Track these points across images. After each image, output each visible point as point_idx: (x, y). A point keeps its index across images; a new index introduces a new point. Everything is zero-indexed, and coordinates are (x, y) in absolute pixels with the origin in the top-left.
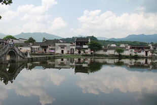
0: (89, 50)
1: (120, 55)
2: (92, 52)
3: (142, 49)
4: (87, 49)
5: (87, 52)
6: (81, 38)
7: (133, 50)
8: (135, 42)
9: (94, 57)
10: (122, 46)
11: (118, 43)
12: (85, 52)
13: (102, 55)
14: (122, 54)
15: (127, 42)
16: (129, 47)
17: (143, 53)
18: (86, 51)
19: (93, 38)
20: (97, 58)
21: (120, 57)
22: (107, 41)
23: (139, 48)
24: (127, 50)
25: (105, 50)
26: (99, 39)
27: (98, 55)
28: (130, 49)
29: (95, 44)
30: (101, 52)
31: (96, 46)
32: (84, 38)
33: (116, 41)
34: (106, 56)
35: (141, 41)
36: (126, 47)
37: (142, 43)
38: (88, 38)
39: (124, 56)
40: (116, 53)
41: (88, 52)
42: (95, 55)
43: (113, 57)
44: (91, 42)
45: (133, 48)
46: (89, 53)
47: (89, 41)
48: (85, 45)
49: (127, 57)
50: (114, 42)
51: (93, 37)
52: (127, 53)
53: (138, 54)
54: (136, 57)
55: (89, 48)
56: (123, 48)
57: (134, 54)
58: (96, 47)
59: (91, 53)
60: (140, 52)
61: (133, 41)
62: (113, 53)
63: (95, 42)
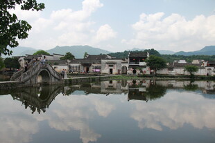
0: (148, 68)
1: (192, 75)
2: (152, 71)
4: (144, 67)
5: (145, 72)
6: (137, 52)
7: (212, 68)
9: (154, 78)
10: (195, 62)
11: (189, 57)
12: (141, 72)
13: (166, 76)
14: (196, 74)
15: (203, 56)
16: (205, 64)
18: (144, 70)
19: (152, 52)
20: (159, 80)
21: (192, 78)
22: (173, 56)
24: (203, 68)
25: (171, 69)
26: (161, 53)
27: (161, 76)
28: (208, 66)
29: (156, 61)
30: (165, 71)
31: (158, 63)
32: (141, 52)
33: (185, 55)
34: (173, 77)
36: (201, 63)
38: (146, 52)
39: (198, 76)
40: (187, 73)
41: (147, 71)
42: (157, 75)
43: (181, 78)
44: (150, 58)
45: (211, 65)
46: (148, 73)
47: (148, 56)
48: (142, 61)
49: (202, 78)
50: (183, 57)
51: (153, 50)
52: (202, 72)
55: (148, 65)
56: (197, 65)
57: (213, 74)
58: (158, 65)
59: (151, 73)
61: (211, 55)
62: (182, 73)
63: (156, 57)
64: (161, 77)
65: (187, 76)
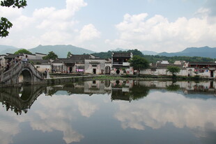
0: (131, 68)
1: (174, 75)
2: (136, 71)
3: (206, 67)
4: (128, 67)
5: (128, 72)
6: (120, 53)
7: (193, 69)
8: (195, 58)
9: (137, 79)
10: (177, 63)
11: (172, 58)
12: (125, 72)
13: (149, 76)
14: (178, 74)
15: (184, 57)
16: (187, 65)
17: (207, 74)
18: (127, 70)
19: (136, 52)
20: (143, 80)
21: (174, 78)
22: (156, 56)
23: (201, 66)
24: (185, 69)
25: (154, 69)
26: (145, 54)
27: (144, 76)
28: (189, 67)
29: (140, 61)
30: (148, 72)
31: (141, 63)
32: (124, 53)
33: (167, 56)
34: (155, 77)
35: (204, 57)
36: (183, 64)
37: (204, 59)
38: (129, 52)
39: (179, 77)
40: (169, 74)
41: (130, 71)
42: (139, 76)
43: (164, 78)
44: (134, 58)
45: (192, 66)
46: (132, 73)
47: (132, 56)
48: (125, 61)
49: (184, 79)
50: (165, 58)
51: (136, 50)
52: (183, 73)
53: (200, 74)
54: (197, 79)
55: (131, 65)
56: (179, 65)
57: (194, 74)
58: (141, 65)
59: (134, 73)
60: (203, 71)
61: (192, 56)
62: (165, 74)
63: (139, 57)
65: (169, 77)
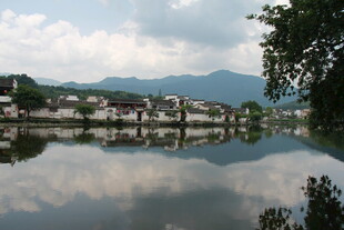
0: (14, 107)
1: (86, 119)
2: (22, 111)
3: (132, 107)
4: (8, 104)
5: (9, 113)
7: (114, 109)
8: (117, 93)
9: (25, 124)
10: (92, 99)
11: (84, 92)
12: (2, 113)
13: (46, 120)
14: (91, 117)
15: (103, 91)
16: (105, 102)
17: (133, 116)
18: (6, 109)
19: (24, 79)
20: (34, 127)
21: (87, 124)
23: (126, 106)
24: (102, 109)
25: (54, 109)
26: (39, 83)
27: (37, 120)
28: (108, 106)
29: (29, 95)
30: (43, 113)
31: (32, 98)
32: (3, 79)
33: (76, 88)
34: (56, 122)
35: (131, 92)
36: (100, 102)
37: (131, 95)
38: (12, 78)
39: (94, 121)
40: (78, 116)
41: (12, 111)
42: (29, 119)
43: (70, 123)
44: (19, 89)
45: (113, 105)
46: (15, 115)
47: (15, 86)
49: (100, 124)
50: (73, 91)
51: (24, 76)
52: (100, 115)
53: (124, 117)
54: (119, 124)
55: (14, 102)
56: (93, 104)
57: (115, 117)
58: (33, 102)
59: (20, 115)
60: (128, 113)
62: (71, 116)
63: (28, 88)
64: (36, 122)
65: (79, 121)
